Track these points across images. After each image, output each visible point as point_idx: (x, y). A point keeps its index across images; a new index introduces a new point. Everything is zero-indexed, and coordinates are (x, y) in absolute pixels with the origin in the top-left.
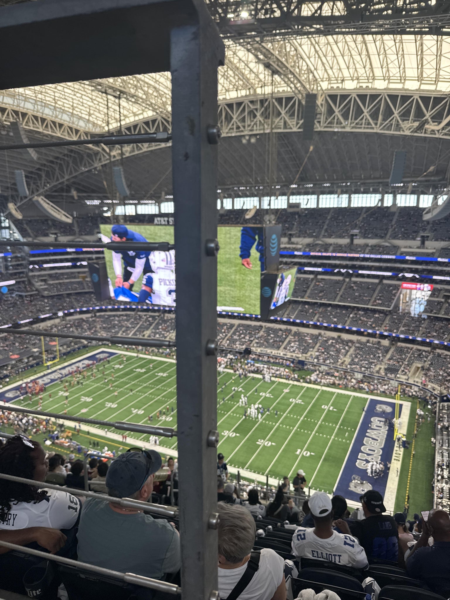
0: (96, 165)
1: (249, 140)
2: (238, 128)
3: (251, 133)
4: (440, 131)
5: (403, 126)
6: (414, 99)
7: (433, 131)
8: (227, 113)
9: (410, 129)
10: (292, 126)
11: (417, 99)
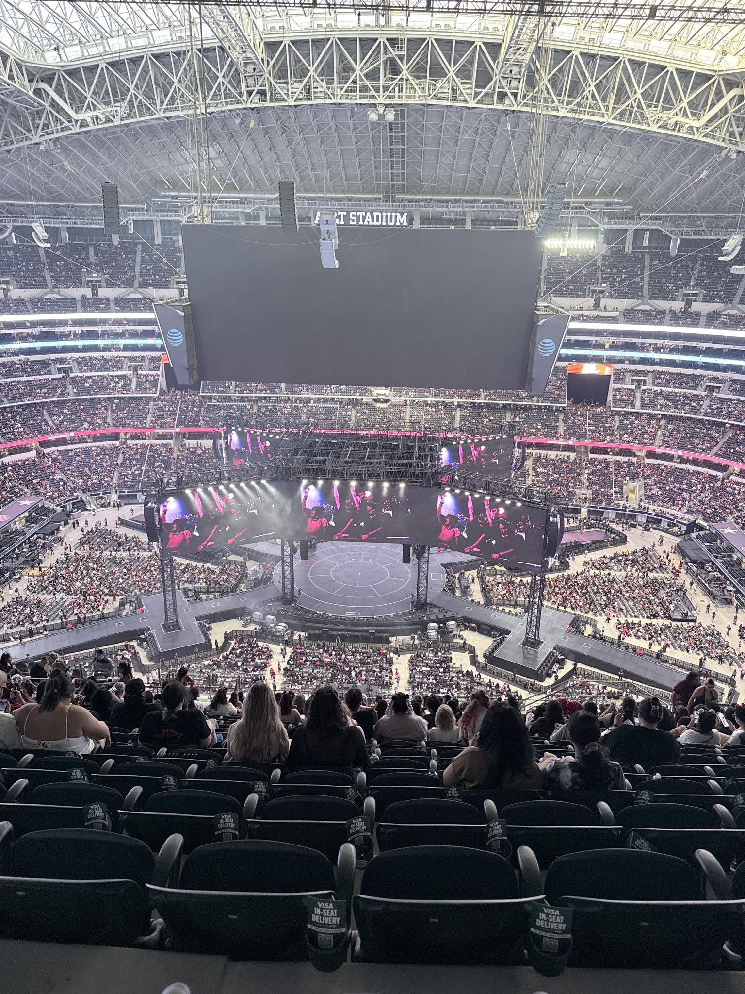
0: (36, 140)
1: (382, 116)
2: (364, 89)
3: (387, 102)
4: (701, 130)
5: (647, 115)
6: (668, 71)
7: (691, 127)
8: (342, 59)
9: (657, 123)
10: (467, 97)
11: (672, 73)
